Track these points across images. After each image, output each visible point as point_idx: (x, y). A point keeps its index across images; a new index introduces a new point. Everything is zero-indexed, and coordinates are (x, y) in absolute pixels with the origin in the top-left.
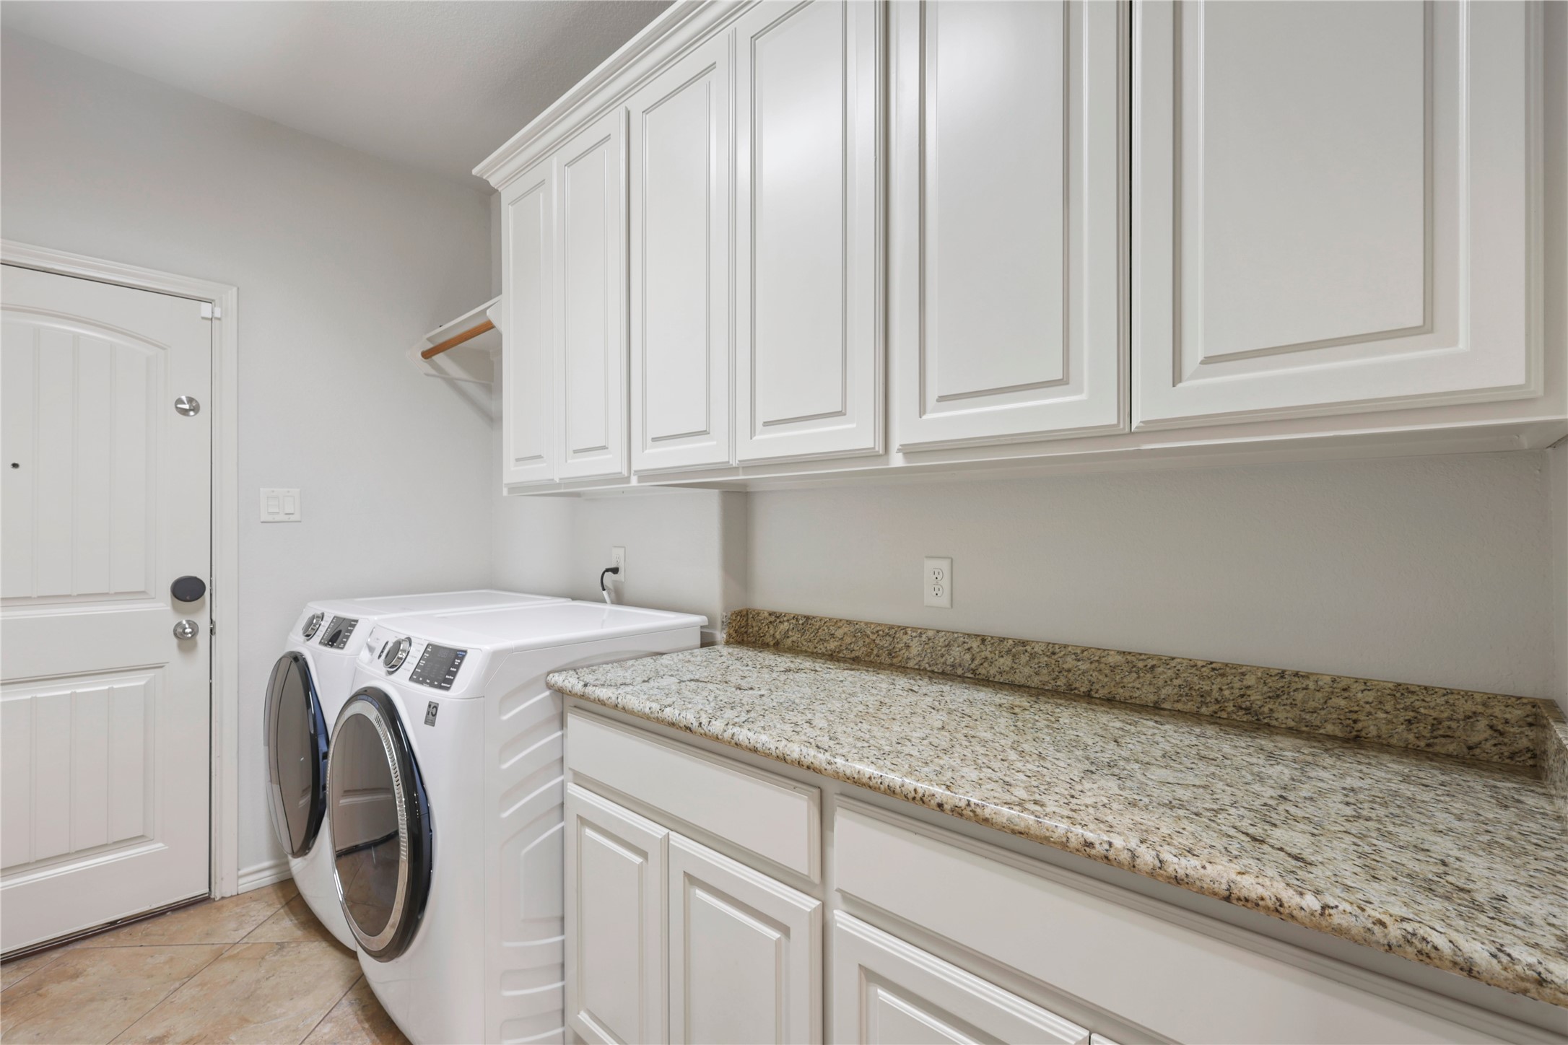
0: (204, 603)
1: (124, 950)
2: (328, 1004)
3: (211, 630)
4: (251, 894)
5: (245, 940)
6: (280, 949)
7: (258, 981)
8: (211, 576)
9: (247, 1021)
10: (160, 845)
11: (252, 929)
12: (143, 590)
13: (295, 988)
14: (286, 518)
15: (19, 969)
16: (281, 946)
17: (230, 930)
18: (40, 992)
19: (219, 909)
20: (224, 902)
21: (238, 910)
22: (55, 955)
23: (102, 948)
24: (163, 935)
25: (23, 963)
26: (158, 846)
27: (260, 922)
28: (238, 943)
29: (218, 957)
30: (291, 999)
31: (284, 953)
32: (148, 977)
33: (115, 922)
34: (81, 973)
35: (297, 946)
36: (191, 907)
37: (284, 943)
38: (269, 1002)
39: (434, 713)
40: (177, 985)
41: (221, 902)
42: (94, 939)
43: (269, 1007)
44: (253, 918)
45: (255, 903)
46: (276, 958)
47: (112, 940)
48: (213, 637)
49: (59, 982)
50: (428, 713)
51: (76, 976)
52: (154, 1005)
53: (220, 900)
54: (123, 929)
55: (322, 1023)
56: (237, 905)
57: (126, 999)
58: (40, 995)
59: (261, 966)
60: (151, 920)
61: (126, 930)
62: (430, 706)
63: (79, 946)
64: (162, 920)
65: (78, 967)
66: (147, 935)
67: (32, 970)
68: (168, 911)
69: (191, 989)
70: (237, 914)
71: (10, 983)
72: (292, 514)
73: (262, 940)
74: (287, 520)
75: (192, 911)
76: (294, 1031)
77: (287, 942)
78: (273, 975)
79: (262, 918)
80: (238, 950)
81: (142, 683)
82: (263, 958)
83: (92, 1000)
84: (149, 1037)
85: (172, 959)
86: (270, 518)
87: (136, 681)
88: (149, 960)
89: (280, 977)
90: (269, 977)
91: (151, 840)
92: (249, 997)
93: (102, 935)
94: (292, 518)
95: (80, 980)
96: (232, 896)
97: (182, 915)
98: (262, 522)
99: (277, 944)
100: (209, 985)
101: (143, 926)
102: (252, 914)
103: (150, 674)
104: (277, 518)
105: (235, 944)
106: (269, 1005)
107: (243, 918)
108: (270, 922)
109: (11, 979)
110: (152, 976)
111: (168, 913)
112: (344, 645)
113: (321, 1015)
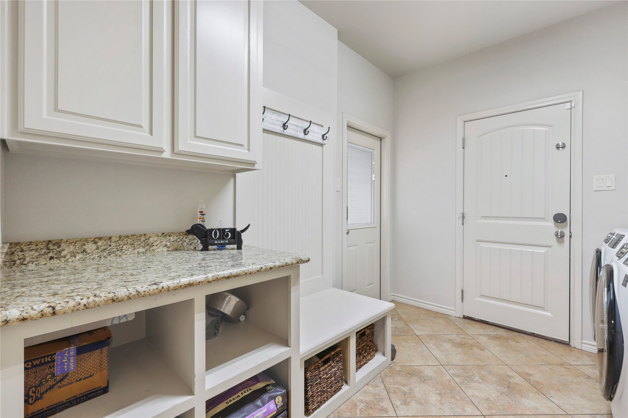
0: (567, 224)
1: (534, 344)
2: (597, 411)
3: (570, 236)
4: (587, 353)
5: (575, 366)
6: (587, 378)
7: (572, 382)
8: (570, 214)
9: (560, 391)
10: (550, 314)
11: (580, 364)
12: (544, 217)
13: (585, 395)
14: (607, 189)
15: (506, 332)
16: (589, 377)
17: (571, 359)
18: (507, 340)
19: (571, 350)
20: (575, 349)
21: (579, 355)
22: (516, 334)
23: (528, 339)
24: (548, 347)
25: (508, 331)
26: (549, 314)
27: (585, 364)
28: (572, 365)
29: (562, 365)
30: (581, 397)
31: (588, 381)
32: (536, 355)
33: (534, 334)
34: (519, 342)
35: (596, 382)
36: (561, 344)
37: (591, 377)
38: (572, 392)
39: (627, 281)
40: (543, 364)
41: (573, 349)
42: (527, 335)
43: (570, 393)
44: (583, 361)
45: (587, 356)
46: (584, 380)
47: (532, 339)
48: (571, 239)
49: (513, 341)
50: (624, 280)
51: (517, 342)
52: (533, 364)
53: (573, 347)
54: (536, 337)
55: (590, 415)
56: (579, 353)
57: (526, 357)
58: (507, 341)
59: (576, 378)
60: (546, 340)
61: (537, 338)
62: (625, 276)
63: (522, 335)
64: (550, 342)
65: (519, 340)
66: (543, 344)
67: (509, 334)
68: (553, 340)
69: (547, 368)
70: (577, 356)
71: (502, 334)
72: (611, 187)
73: (582, 371)
74: (608, 189)
75: (561, 345)
76: (575, 408)
77: (592, 378)
78: (579, 385)
79: (586, 363)
80: (570, 368)
81: (544, 252)
82: (578, 376)
83: (518, 351)
84: (527, 372)
85: (546, 355)
86: (598, 189)
87: (543, 250)
88: (539, 351)
89: (581, 387)
90: (577, 384)
91: (547, 311)
92: (565, 385)
93: (530, 336)
94: (610, 188)
95: (518, 344)
96: (578, 349)
97: (557, 345)
98: (594, 191)
99: (588, 376)
100: (553, 371)
101: (543, 341)
102: (583, 359)
103: (547, 249)
104: (602, 189)
105: (571, 365)
106: (571, 392)
107: (579, 359)
108: (589, 366)
109: (503, 333)
110: (537, 356)
111: (553, 341)
112: (616, 247)
113: (591, 412)
